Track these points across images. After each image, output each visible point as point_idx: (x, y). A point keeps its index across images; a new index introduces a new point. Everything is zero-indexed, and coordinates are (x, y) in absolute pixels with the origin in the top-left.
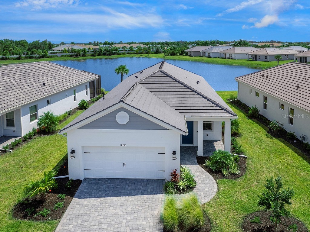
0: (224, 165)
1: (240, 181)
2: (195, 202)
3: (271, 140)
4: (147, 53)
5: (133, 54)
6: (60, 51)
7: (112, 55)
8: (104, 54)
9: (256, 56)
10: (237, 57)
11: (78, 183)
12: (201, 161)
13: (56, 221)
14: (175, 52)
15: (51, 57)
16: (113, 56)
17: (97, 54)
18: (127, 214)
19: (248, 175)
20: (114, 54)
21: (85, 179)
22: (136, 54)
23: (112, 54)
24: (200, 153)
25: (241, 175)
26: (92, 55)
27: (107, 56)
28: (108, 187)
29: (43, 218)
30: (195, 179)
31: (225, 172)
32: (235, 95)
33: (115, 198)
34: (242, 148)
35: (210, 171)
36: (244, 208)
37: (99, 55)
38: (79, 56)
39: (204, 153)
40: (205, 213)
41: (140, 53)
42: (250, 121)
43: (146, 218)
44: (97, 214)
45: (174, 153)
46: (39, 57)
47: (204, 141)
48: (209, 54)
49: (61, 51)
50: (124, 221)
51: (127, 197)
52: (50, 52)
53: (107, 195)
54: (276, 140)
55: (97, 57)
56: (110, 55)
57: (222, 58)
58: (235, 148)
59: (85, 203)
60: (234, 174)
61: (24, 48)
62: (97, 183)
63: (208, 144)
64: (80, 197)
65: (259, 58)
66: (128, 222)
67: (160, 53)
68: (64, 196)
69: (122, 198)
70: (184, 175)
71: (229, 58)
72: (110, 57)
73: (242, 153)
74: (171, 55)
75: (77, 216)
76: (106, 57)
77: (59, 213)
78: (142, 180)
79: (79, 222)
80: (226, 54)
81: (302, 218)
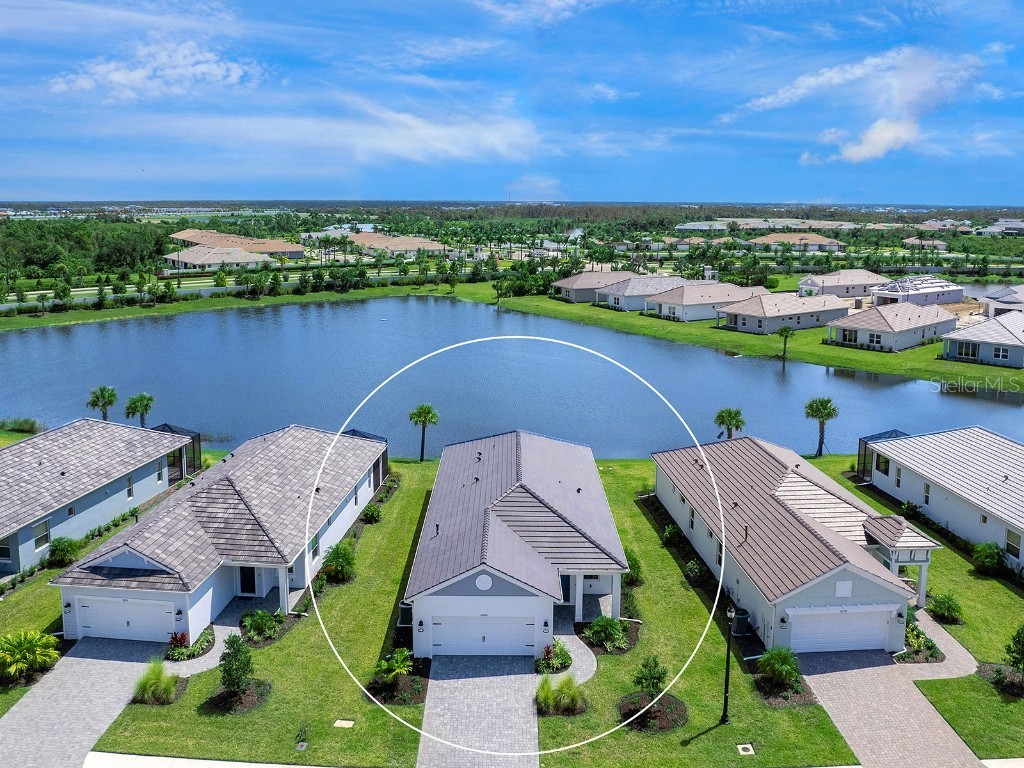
0: (610, 637)
1: (627, 657)
2: (569, 683)
3: (685, 592)
4: (446, 281)
5: (408, 284)
6: (195, 267)
7: (352, 291)
8: (330, 287)
9: (736, 316)
10: (691, 315)
11: (427, 662)
12: (579, 629)
13: (421, 705)
14: (527, 287)
15: (184, 300)
16: (353, 294)
17: (310, 289)
18: (496, 696)
19: (638, 649)
20: (356, 286)
21: (434, 656)
22: (418, 285)
23: (350, 287)
24: (579, 617)
25: (629, 650)
26: (298, 291)
27: (338, 292)
28: (466, 666)
29: (403, 702)
30: (571, 655)
31: (608, 645)
32: (651, 483)
33: (478, 680)
34: (639, 608)
35: (591, 645)
36: (623, 689)
37: (316, 289)
38: (261, 293)
39: (584, 616)
40: (581, 694)
41: (428, 283)
42: (665, 551)
43: (517, 701)
44: (462, 697)
45: (546, 624)
46: (152, 301)
47: (585, 596)
48: (617, 300)
49: (198, 270)
50: (494, 704)
51: (492, 678)
52: (170, 272)
53: (468, 676)
54: (692, 593)
55: (310, 297)
56: (344, 289)
57: (651, 316)
58: (628, 608)
59: (445, 685)
60: (619, 648)
61: (84, 252)
62: (451, 662)
63: (592, 601)
64: (436, 679)
65: (744, 324)
66: (498, 704)
67: (483, 280)
68: (417, 678)
69: (486, 680)
70: (557, 650)
71: (668, 318)
72: (345, 296)
73: (638, 617)
74: (516, 295)
75: (442, 700)
76: (335, 296)
77: (419, 696)
78: (506, 657)
79: (446, 705)
80: (660, 305)
81: (685, 699)
